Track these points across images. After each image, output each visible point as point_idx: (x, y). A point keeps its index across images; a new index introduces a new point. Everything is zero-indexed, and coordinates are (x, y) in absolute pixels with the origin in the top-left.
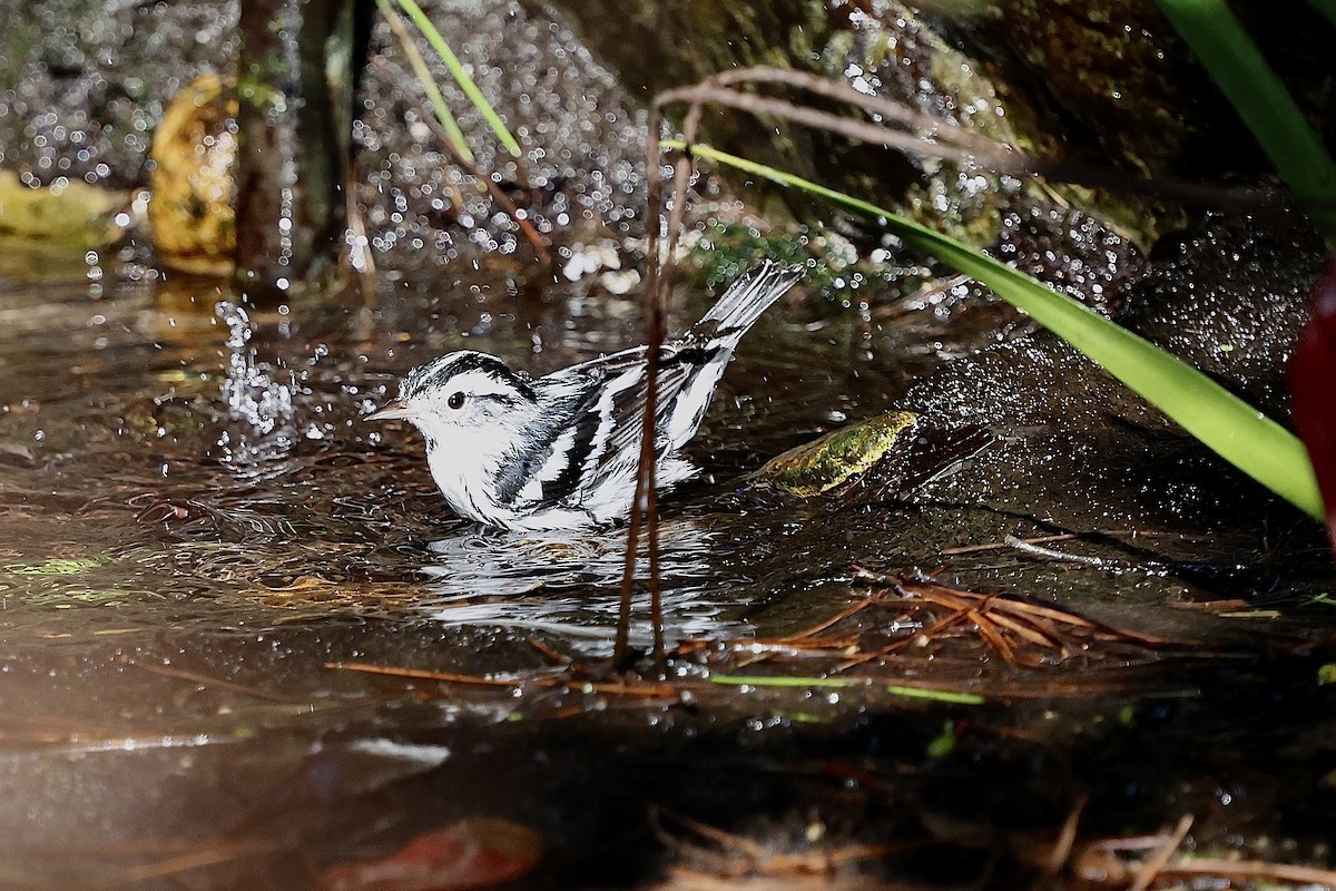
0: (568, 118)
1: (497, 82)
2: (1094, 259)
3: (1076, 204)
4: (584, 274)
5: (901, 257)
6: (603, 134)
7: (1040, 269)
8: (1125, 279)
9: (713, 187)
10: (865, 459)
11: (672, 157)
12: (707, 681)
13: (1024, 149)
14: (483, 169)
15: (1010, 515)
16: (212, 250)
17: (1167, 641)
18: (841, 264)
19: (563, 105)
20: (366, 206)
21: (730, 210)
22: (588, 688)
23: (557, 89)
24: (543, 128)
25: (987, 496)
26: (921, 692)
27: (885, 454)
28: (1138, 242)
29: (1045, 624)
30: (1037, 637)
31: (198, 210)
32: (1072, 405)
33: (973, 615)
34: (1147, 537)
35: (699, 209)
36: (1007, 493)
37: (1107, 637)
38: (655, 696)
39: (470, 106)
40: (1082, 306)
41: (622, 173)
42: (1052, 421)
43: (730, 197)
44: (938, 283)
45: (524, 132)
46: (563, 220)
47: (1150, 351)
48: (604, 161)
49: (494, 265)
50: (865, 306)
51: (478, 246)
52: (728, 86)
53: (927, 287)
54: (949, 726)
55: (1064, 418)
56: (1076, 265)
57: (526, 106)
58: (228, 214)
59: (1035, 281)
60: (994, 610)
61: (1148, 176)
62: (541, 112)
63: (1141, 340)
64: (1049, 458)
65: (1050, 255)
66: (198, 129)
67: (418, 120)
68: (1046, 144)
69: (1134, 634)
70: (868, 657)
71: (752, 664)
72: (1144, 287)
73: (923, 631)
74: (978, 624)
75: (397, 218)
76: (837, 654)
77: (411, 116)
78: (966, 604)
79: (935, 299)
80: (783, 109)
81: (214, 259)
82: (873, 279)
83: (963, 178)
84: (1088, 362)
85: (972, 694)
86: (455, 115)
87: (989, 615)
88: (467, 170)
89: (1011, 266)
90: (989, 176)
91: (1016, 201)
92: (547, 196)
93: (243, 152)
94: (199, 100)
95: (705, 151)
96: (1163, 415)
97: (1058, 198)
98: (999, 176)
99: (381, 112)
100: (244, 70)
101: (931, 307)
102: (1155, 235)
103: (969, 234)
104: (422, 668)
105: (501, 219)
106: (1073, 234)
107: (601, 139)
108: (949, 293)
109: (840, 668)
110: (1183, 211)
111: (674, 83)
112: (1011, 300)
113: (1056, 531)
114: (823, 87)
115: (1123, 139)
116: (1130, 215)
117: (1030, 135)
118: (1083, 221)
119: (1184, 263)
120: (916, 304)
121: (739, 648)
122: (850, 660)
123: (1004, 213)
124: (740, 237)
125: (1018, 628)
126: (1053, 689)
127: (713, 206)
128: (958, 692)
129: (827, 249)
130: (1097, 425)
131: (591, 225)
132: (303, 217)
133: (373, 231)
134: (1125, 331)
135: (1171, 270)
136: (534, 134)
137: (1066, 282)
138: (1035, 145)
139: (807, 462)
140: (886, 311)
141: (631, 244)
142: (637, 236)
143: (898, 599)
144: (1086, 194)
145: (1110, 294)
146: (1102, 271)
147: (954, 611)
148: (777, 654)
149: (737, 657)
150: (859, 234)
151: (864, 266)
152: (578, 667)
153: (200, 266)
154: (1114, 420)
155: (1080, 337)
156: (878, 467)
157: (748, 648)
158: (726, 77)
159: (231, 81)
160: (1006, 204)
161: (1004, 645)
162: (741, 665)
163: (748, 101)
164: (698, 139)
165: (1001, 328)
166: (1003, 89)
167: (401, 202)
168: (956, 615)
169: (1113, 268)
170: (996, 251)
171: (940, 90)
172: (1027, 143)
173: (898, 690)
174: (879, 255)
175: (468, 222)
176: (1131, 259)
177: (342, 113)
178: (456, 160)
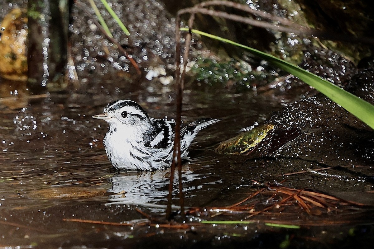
0: (146, 21)
1: (121, 8)
2: (337, 68)
3: (330, 48)
4: (153, 78)
5: (267, 69)
6: (159, 27)
7: (318, 72)
8: (348, 75)
9: (200, 45)
10: (256, 142)
11: (184, 34)
12: (201, 223)
13: (311, 28)
14: (116, 40)
15: (308, 161)
16: (19, 72)
17: (366, 205)
18: (246, 72)
19: (145, 17)
20: (74, 55)
21: (205, 53)
22: (158, 226)
23: (143, 11)
24: (138, 25)
25: (300, 154)
26: (277, 225)
27: (263, 140)
28: (353, 61)
29: (322, 200)
30: (319, 204)
31: (14, 57)
32: (330, 120)
33: (295, 197)
34: (358, 168)
35: (195, 53)
36: (307, 153)
37: (344, 204)
38: (181, 228)
39: (111, 18)
40: (333, 84)
41: (166, 41)
42: (323, 126)
43: (205, 49)
44: (281, 78)
45: (131, 26)
46: (146, 58)
47: (358, 100)
48: (160, 37)
49: (121, 75)
50: (255, 87)
51: (115, 68)
52: (204, 7)
53: (277, 80)
54: (287, 237)
55: (327, 126)
56: (331, 70)
57: (131, 17)
58: (24, 58)
59: (316, 76)
60: (303, 195)
61: (356, 37)
62: (137, 19)
63: (355, 96)
64: (322, 140)
65: (322, 67)
66: (13, 28)
67: (92, 23)
68: (319, 27)
69: (353, 202)
70: (258, 213)
71: (216, 216)
72: (355, 78)
73: (278, 203)
74: (298, 200)
75: (85, 59)
76: (247, 212)
77: (90, 22)
78: (293, 193)
79: (280, 84)
80: (224, 15)
81: (20, 75)
82: (258, 77)
83: (290, 40)
84: (336, 104)
85: (295, 225)
86: (105, 21)
87: (301, 197)
88: (110, 41)
89: (307, 71)
90: (299, 39)
91: (309, 48)
92: (139, 50)
93: (30, 36)
94: (14, 18)
95: (196, 32)
96: (363, 123)
97: (324, 46)
98: (302, 38)
99: (79, 20)
100: (29, 6)
101: (278, 87)
102: (359, 59)
103: (292, 60)
104: (97, 220)
105: (123, 58)
106: (330, 59)
107: (159, 29)
108: (285, 81)
109: (248, 217)
110: (369, 50)
111: (184, 7)
112: (307, 83)
113: (325, 166)
114: (239, 6)
115: (347, 24)
116: (350, 51)
117: (314, 24)
118: (333, 54)
119: (369, 68)
120: (273, 86)
121: (211, 210)
122: (251, 214)
123: (304, 52)
124: (209, 63)
125: (312, 201)
126: (324, 223)
127: (199, 52)
128: (291, 225)
129: (241, 66)
130: (339, 127)
131: (156, 60)
132: (51, 59)
133: (77, 64)
134: (349, 93)
135: (365, 71)
136: (135, 27)
137: (327, 76)
138: (315, 27)
139: (235, 143)
140: (262, 89)
141: (170, 66)
142: (172, 64)
143: (268, 192)
144: (334, 44)
145: (343, 81)
146: (340, 72)
147: (289, 195)
148: (225, 212)
149: (211, 214)
150: (252, 61)
151: (254, 72)
152: (154, 219)
153: (15, 78)
154: (345, 126)
155: (333, 96)
156: (260, 144)
157: (215, 210)
158: (203, 4)
159: (25, 10)
160: (305, 49)
161: (307, 207)
162: (212, 216)
163: (211, 12)
164: (194, 28)
165: (304, 93)
166: (303, 7)
167: (87, 53)
168: (289, 197)
169: (344, 71)
170: (302, 66)
171: (280, 8)
172: (312, 27)
173: (269, 224)
174: (260, 69)
175: (111, 60)
176: (350, 68)
177: (65, 21)
178: (106, 38)
